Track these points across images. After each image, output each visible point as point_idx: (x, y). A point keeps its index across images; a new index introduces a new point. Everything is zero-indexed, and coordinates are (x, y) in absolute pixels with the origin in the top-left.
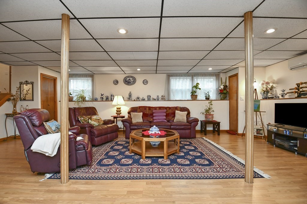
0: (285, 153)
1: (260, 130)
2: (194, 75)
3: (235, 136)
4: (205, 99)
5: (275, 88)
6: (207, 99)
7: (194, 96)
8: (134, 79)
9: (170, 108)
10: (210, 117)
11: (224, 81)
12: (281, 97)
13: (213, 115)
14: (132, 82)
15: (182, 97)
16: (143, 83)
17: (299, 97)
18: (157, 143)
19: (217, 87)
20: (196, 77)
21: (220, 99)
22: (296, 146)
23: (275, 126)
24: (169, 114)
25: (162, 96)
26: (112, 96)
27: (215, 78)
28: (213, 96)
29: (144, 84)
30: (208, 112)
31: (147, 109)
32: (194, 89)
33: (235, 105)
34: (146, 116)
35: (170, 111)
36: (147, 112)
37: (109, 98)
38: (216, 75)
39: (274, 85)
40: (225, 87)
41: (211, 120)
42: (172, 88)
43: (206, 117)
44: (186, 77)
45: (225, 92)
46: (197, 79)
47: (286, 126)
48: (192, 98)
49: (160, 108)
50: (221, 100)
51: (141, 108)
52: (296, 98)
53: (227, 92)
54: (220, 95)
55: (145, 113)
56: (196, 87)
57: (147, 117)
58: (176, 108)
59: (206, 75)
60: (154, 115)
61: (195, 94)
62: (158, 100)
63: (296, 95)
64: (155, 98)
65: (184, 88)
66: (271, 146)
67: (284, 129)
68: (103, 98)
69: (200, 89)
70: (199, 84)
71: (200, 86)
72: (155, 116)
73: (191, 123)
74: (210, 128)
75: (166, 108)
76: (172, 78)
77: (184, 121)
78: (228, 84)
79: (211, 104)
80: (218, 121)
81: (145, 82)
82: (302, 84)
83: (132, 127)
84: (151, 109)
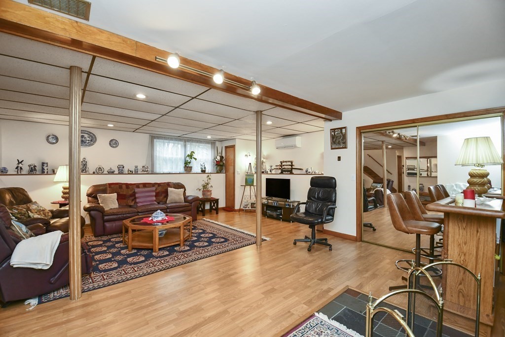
0: (275, 222)
1: (254, 204)
2: (188, 140)
3: (232, 213)
4: (200, 171)
5: (265, 163)
6: (203, 171)
7: (188, 168)
8: (92, 137)
9: (159, 185)
10: (209, 193)
11: (220, 151)
12: (269, 172)
13: (211, 191)
14: (88, 142)
15: (172, 169)
16: (110, 144)
17: (282, 173)
18: (164, 232)
19: (213, 158)
20: (189, 143)
21: (215, 172)
22: (281, 214)
23: (266, 199)
24: (158, 192)
25: (143, 167)
26: (45, 165)
27: (210, 145)
28: (209, 169)
29: (111, 146)
30: (205, 188)
31: (124, 186)
32: (188, 159)
33: (232, 179)
34: (123, 199)
35: (160, 189)
36: (124, 191)
37: (37, 168)
38: (213, 143)
39: (264, 160)
40: (222, 157)
41: (209, 197)
42: (158, 155)
43: (203, 194)
44: (177, 142)
45: (221, 164)
46: (191, 145)
47: (274, 198)
48: (185, 170)
49: (145, 185)
50: (217, 173)
51: (112, 186)
52: (280, 173)
53: (224, 163)
54: (215, 167)
55: (121, 193)
56: (191, 156)
57: (125, 199)
58: (168, 185)
59: (201, 141)
60: (137, 195)
61: (190, 166)
62: (136, 173)
63: (280, 171)
64: (133, 169)
65: (175, 156)
66: (264, 218)
67: (272, 201)
68: (21, 168)
69: (196, 159)
70: (194, 153)
71: (195, 156)
72: (139, 198)
73: (191, 203)
74: (207, 207)
75: (154, 185)
76: (158, 140)
77: (181, 201)
78: (224, 155)
79: (210, 179)
80: (217, 198)
81: (114, 143)
82: (284, 162)
83: (106, 218)
84: (130, 187)
